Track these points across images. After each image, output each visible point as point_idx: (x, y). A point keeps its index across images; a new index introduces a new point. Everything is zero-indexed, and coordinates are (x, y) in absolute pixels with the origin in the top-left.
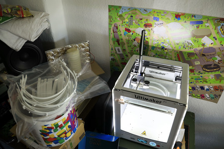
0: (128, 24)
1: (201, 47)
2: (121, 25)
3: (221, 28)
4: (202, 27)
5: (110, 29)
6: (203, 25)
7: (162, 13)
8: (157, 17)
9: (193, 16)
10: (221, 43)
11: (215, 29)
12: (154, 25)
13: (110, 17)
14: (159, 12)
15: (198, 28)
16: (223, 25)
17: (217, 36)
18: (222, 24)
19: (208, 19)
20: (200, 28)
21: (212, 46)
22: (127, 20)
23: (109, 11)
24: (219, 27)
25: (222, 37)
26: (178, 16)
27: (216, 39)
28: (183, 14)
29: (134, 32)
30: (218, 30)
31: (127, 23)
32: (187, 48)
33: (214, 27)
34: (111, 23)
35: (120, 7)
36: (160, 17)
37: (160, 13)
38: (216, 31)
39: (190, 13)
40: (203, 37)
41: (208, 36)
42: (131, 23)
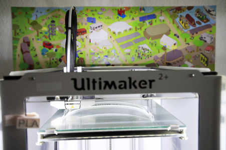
0: (47, 35)
1: (162, 52)
2: (35, 37)
3: (180, 20)
4: (156, 22)
5: (15, 48)
6: (157, 19)
7: (99, 11)
8: (93, 17)
9: (142, 9)
10: (186, 41)
11: (173, 23)
12: (89, 31)
13: (15, 27)
14: (93, 10)
15: (151, 24)
16: (181, 16)
17: (179, 33)
18: (179, 15)
19: (162, 10)
20: (154, 24)
21: (175, 48)
22: (45, 29)
23: (13, 16)
24: (178, 20)
25: (184, 32)
26: (121, 13)
27: (178, 37)
28: (128, 8)
29: (58, 47)
30: (177, 24)
31: (46, 33)
32: (144, 57)
33: (172, 21)
34: (17, 37)
35: (33, 9)
36: (96, 16)
37: (96, 10)
38: (175, 26)
39: (137, 6)
40: (160, 36)
41: (168, 34)
42: (52, 32)
